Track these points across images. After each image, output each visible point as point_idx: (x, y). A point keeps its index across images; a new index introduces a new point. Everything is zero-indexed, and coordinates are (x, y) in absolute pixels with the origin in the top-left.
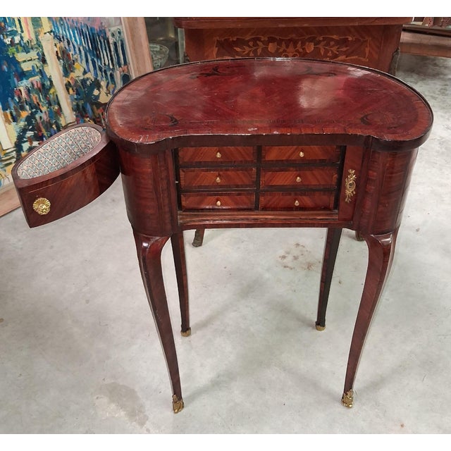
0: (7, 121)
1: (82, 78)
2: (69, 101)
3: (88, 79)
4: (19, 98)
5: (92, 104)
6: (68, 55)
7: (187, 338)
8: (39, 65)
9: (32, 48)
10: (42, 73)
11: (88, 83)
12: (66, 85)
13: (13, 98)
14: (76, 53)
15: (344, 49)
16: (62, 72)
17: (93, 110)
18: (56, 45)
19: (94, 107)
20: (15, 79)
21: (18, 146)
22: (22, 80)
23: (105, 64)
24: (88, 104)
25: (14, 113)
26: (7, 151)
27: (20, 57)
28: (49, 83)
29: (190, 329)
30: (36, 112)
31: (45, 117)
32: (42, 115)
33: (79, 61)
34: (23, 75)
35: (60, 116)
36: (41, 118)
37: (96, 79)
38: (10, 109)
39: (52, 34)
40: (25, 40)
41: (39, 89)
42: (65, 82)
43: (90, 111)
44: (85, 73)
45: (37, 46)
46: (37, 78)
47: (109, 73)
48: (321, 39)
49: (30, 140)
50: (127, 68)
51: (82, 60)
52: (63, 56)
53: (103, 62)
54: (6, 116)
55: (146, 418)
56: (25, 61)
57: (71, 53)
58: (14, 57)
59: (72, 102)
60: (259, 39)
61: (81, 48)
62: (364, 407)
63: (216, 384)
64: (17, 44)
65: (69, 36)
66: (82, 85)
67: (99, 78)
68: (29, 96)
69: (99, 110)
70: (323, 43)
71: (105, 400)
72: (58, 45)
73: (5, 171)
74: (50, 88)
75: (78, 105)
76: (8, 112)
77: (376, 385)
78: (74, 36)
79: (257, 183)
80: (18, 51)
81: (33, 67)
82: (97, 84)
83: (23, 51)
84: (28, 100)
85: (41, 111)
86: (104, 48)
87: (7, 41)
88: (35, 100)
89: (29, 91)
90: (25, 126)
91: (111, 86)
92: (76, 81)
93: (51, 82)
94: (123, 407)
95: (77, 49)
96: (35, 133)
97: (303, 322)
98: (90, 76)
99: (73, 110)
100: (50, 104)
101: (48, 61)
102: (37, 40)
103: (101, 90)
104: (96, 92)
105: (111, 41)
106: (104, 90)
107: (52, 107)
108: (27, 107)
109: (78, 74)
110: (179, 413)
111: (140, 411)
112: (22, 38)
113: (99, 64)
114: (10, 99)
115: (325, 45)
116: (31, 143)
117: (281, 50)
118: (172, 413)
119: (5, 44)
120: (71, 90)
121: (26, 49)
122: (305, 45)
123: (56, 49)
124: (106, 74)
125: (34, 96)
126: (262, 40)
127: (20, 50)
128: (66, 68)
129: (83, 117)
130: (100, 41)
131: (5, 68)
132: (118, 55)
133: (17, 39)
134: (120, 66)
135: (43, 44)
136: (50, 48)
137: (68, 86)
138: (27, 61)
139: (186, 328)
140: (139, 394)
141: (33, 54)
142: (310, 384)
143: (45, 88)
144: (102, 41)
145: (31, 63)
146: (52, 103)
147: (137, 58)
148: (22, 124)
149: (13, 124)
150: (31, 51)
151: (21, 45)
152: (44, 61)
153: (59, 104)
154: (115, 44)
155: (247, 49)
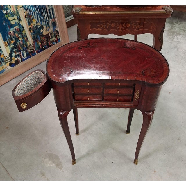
0: (6, 45)
1: (36, 25)
2: (31, 35)
3: (38, 25)
4: (10, 35)
5: (40, 36)
6: (30, 16)
7: (78, 136)
8: (18, 21)
9: (15, 15)
10: (19, 24)
11: (38, 27)
12: (29, 29)
13: (8, 36)
14: (33, 15)
15: (142, 26)
16: (27, 23)
17: (40, 38)
18: (24, 12)
19: (41, 37)
20: (9, 28)
21: (11, 55)
22: (11, 28)
23: (45, 19)
24: (38, 36)
25: (9, 42)
26: (6, 57)
27: (10, 18)
28: (22, 28)
29: (79, 133)
30: (17, 41)
31: (21, 42)
32: (20, 42)
33: (34, 18)
34: (12, 26)
35: (27, 41)
36: (19, 43)
37: (41, 25)
38: (7, 40)
39: (23, 8)
40: (12, 11)
41: (18, 31)
42: (29, 27)
43: (39, 39)
44: (37, 23)
45: (17, 13)
46: (17, 27)
47: (47, 22)
48: (133, 22)
49: (15, 52)
50: (55, 19)
51: (35, 17)
52: (28, 17)
53: (44, 18)
54: (5, 43)
55: (62, 167)
56: (12, 20)
57: (31, 15)
58: (8, 19)
59: (32, 35)
60: (108, 22)
61: (35, 13)
62: (142, 165)
63: (88, 154)
64: (9, 13)
65: (30, 8)
66: (36, 28)
67: (43, 25)
68: (14, 34)
69: (43, 38)
70: (134, 24)
71: (47, 160)
72: (26, 12)
73: (6, 65)
74: (23, 31)
75: (34, 37)
76: (6, 41)
77: (147, 156)
78: (32, 8)
79: (103, 92)
80: (9, 16)
81: (15, 22)
82: (42, 27)
83: (11, 16)
84: (14, 36)
85: (19, 40)
86: (44, 12)
87: (5, 12)
88: (17, 36)
89: (14, 32)
90: (13, 46)
91: (48, 28)
92: (33, 27)
93: (23, 28)
94: (54, 162)
95: (33, 13)
96: (17, 49)
97: (122, 130)
98: (39, 24)
99: (32, 39)
100: (23, 37)
101: (22, 20)
102: (17, 11)
103: (44, 29)
104: (42, 31)
105: (48, 9)
106: (45, 29)
107: (24, 38)
108: (14, 39)
109: (34, 23)
110: (74, 165)
111: (60, 164)
112: (10, 10)
113: (43, 19)
114: (7, 36)
115: (135, 25)
116: (16, 53)
117: (117, 26)
118: (72, 165)
119: (3, 13)
120: (31, 31)
121: (12, 15)
122: (126, 24)
123: (25, 14)
124: (46, 23)
125: (16, 34)
126: (109, 22)
127: (10, 16)
128: (29, 22)
129: (36, 41)
130: (43, 9)
131: (4, 23)
132: (50, 14)
133: (8, 11)
134: (51, 19)
135: (20, 12)
136: (22, 14)
137: (30, 29)
138: (13, 20)
139: (77, 133)
140: (60, 158)
141: (15, 17)
142: (122, 155)
143: (21, 30)
144: (44, 9)
145: (15, 21)
146: (24, 36)
147: (58, 15)
148: (12, 46)
149: (8, 46)
150: (15, 16)
151: (10, 14)
152: (20, 19)
153: (27, 37)
154: (49, 10)
155: (103, 26)
